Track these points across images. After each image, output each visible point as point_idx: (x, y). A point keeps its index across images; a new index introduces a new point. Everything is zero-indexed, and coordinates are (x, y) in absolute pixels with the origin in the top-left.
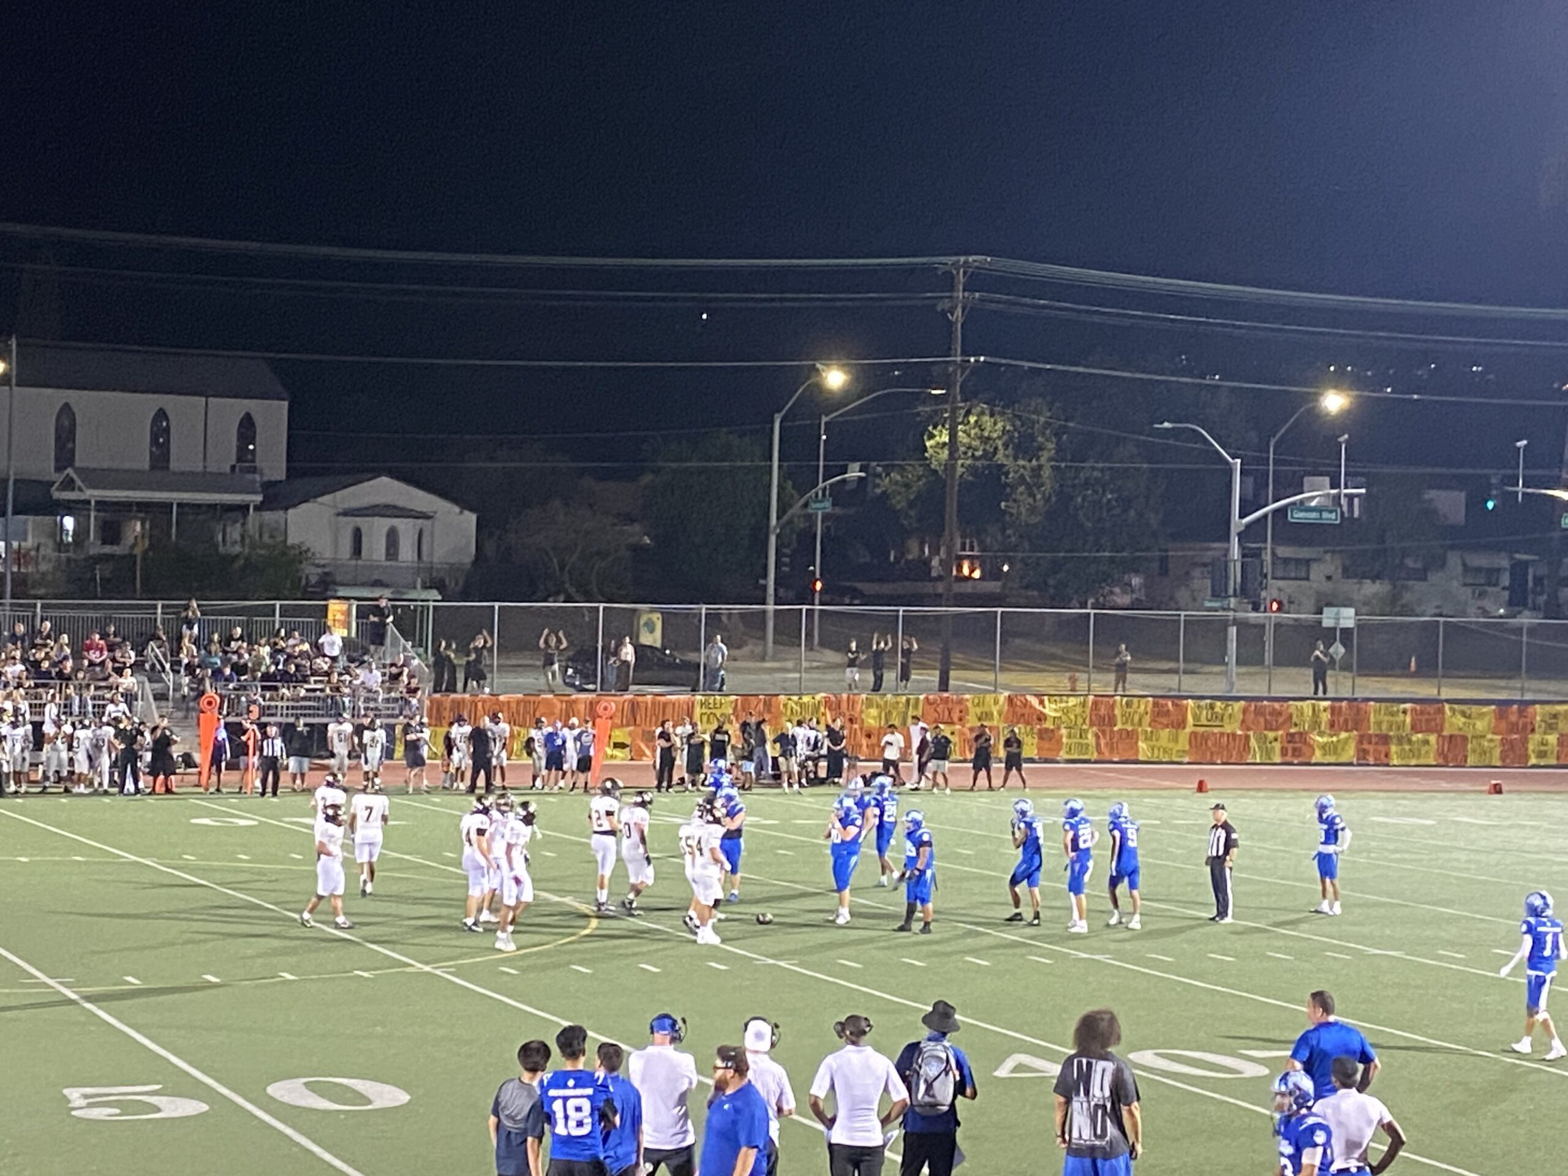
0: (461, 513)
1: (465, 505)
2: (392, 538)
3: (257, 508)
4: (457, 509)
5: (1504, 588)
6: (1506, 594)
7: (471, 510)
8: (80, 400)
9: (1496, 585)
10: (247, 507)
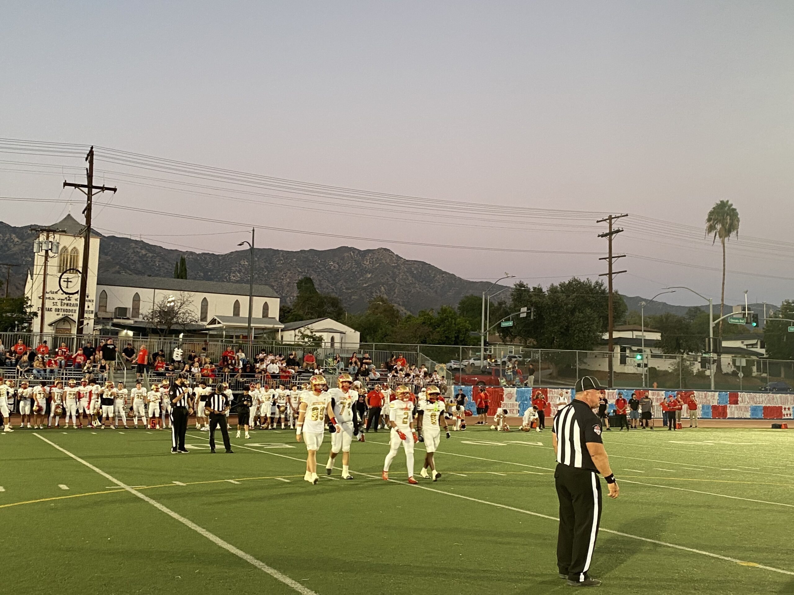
0: (355, 332)
1: (356, 329)
2: (333, 339)
3: (282, 331)
4: (353, 331)
5: (699, 362)
6: (700, 364)
7: (359, 331)
8: (209, 297)
9: (697, 361)
10: (279, 329)
